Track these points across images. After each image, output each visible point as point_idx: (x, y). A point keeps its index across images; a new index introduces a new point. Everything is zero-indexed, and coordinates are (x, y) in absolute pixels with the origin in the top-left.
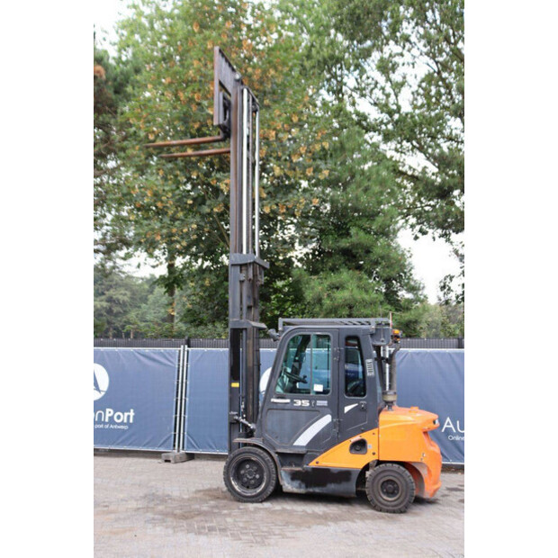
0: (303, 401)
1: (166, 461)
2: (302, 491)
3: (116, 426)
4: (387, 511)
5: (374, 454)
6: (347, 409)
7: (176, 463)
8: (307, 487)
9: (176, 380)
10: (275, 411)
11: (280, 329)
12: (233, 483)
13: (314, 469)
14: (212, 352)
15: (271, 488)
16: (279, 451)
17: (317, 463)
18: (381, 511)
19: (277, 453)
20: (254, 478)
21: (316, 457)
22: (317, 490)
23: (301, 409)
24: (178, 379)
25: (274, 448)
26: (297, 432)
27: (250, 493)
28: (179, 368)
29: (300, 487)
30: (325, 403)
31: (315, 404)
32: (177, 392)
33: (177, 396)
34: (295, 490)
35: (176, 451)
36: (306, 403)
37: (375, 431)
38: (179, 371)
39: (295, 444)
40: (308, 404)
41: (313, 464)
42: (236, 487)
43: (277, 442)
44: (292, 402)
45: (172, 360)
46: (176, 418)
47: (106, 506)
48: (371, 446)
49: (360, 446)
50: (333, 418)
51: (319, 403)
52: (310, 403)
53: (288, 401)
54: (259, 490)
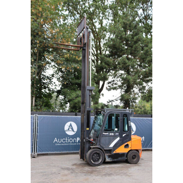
2: (111, 161)
4: (134, 164)
6: (124, 135)
8: (113, 159)
14: (47, 117)
16: (105, 149)
20: (97, 158)
21: (115, 150)
22: (116, 160)
23: (111, 136)
25: (103, 148)
27: (97, 163)
29: (111, 159)
30: (118, 134)
34: (109, 161)
35: (33, 153)
36: (113, 134)
37: (131, 141)
39: (109, 147)
41: (114, 152)
42: (92, 162)
43: (104, 146)
49: (127, 146)
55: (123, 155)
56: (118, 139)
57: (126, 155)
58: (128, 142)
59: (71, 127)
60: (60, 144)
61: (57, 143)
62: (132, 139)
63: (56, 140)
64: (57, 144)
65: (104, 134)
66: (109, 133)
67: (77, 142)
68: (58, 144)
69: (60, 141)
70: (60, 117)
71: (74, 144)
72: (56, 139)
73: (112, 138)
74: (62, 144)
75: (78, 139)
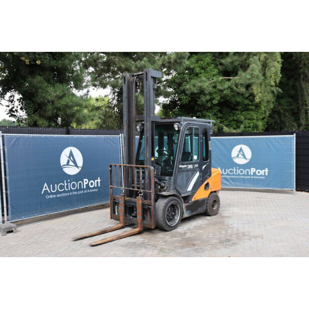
59: (71, 158)
60: (54, 196)
61: (49, 194)
63: (46, 188)
64: (49, 197)
67: (85, 187)
68: (51, 196)
69: (54, 190)
70: (50, 137)
71: (80, 192)
72: (46, 185)
74: (59, 196)
75: (86, 181)
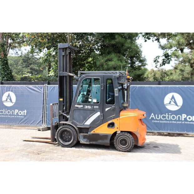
0: (88, 106)
1: (39, 130)
2: (88, 143)
3: (19, 117)
4: (122, 151)
5: (117, 128)
6: (107, 109)
7: (43, 131)
8: (90, 141)
9: (43, 98)
10: (77, 110)
11: (79, 76)
12: (60, 139)
13: (93, 134)
15: (75, 142)
16: (78, 126)
17: (94, 132)
18: (120, 151)
19: (77, 128)
20: (68, 138)
22: (94, 143)
23: (87, 110)
24: (44, 97)
26: (86, 119)
28: (44, 93)
29: (87, 141)
30: (97, 107)
31: (93, 107)
32: (43, 103)
33: (43, 104)
34: (85, 143)
36: (89, 107)
37: (118, 119)
38: (44, 95)
39: (85, 124)
40: (90, 108)
41: (92, 132)
44: (84, 106)
45: (41, 90)
46: (43, 113)
47: (6, 149)
48: (116, 125)
49: (112, 125)
50: (101, 113)
51: (95, 107)
52: (91, 107)
53: (82, 106)
54: (70, 142)
55: (105, 137)
56: (98, 114)
57: (109, 138)
58: (114, 119)
62: (120, 115)
65: (76, 107)
66: (84, 105)
73: (88, 112)
